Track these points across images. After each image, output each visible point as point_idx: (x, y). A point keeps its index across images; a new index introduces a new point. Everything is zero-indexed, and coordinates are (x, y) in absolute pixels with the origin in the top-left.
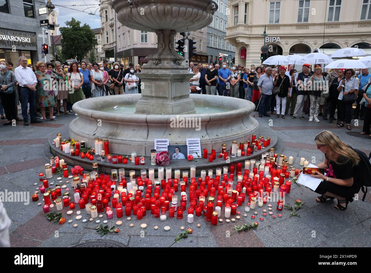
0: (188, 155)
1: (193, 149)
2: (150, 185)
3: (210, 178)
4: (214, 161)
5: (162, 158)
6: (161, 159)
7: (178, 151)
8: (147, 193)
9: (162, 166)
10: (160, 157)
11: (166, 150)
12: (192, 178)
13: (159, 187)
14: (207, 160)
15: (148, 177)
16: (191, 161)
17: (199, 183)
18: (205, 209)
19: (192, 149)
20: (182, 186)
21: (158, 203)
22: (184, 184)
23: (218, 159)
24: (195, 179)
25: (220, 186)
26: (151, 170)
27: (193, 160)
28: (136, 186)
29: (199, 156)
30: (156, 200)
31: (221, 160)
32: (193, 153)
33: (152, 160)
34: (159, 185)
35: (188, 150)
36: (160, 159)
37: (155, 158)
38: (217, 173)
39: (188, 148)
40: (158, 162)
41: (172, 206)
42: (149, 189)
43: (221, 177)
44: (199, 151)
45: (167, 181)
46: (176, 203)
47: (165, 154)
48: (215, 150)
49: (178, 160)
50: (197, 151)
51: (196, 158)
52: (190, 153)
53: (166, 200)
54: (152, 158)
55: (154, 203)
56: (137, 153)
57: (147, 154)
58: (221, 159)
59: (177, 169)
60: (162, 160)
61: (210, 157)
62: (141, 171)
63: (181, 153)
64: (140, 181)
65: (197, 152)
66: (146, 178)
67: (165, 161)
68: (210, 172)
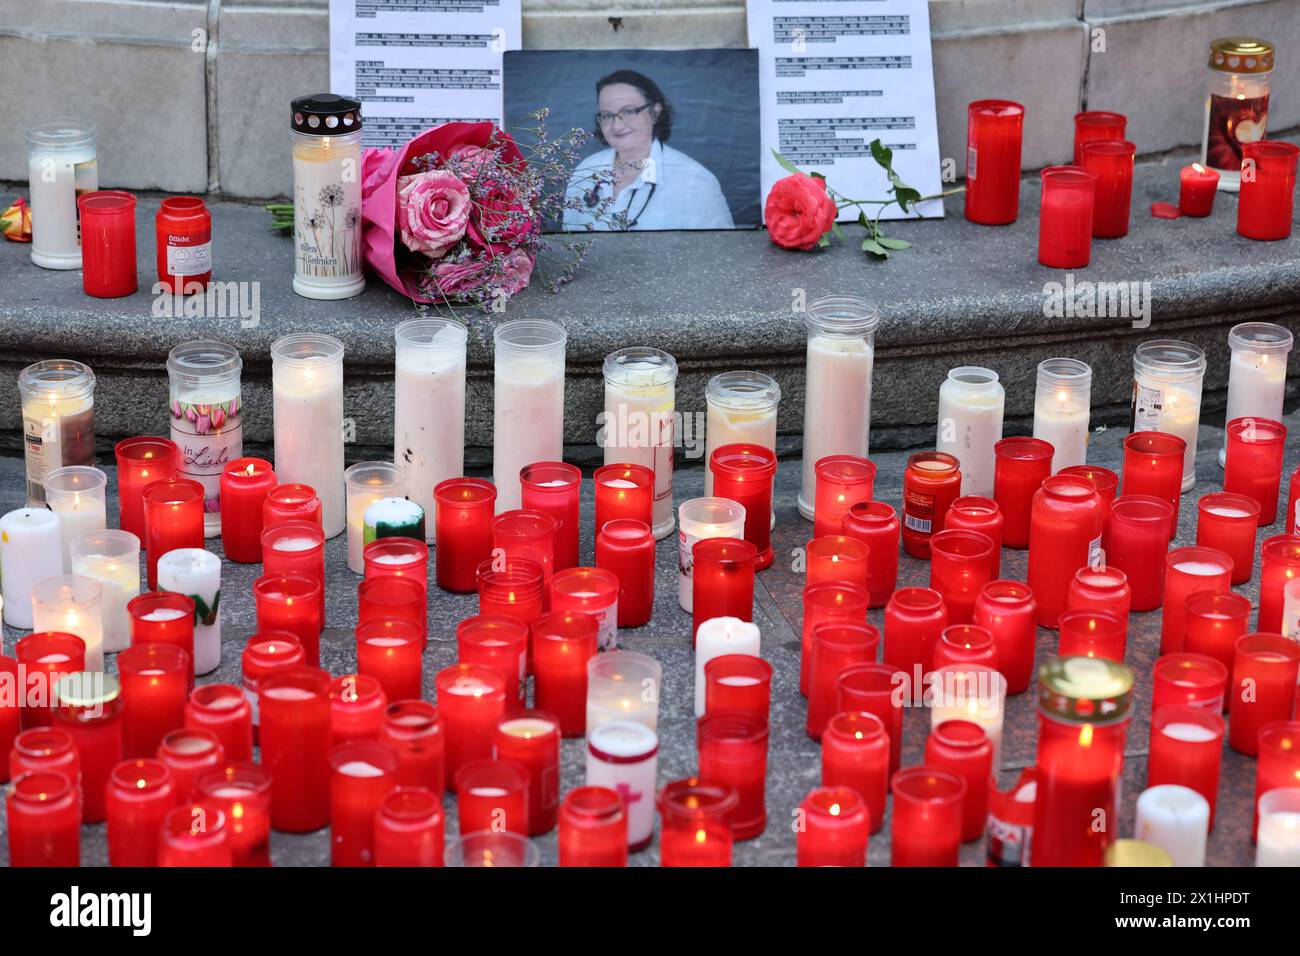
0: (772, 173)
1: (836, 97)
2: (302, 545)
3: (1057, 465)
4: (1102, 252)
5: (445, 203)
6: (431, 221)
7: (643, 123)
8: (268, 628)
9: (442, 305)
10: (416, 190)
11: (486, 105)
12: (829, 467)
13: (407, 559)
14: (1020, 241)
15: (260, 446)
16: (804, 248)
17: (920, 525)
18: (1009, 810)
19: (817, 97)
20: (704, 549)
21: (418, 747)
22: (733, 528)
23: (1162, 233)
24: (867, 474)
25: (1188, 556)
26: (297, 352)
27: (836, 244)
28: (114, 550)
29: (906, 195)
30: (396, 711)
31: (1193, 246)
32: (837, 149)
33: (304, 234)
34: (413, 532)
35: (772, 114)
36: (414, 223)
37: (339, 215)
38: (1142, 400)
39: (770, 82)
40: (383, 254)
41: (601, 776)
42: (289, 590)
43: (1191, 454)
44: (907, 122)
45: (508, 496)
46: (646, 742)
47: (477, 160)
48: (1120, 121)
49: (637, 244)
50: (892, 123)
51: (871, 213)
52: (789, 152)
53: (515, 709)
54: (306, 205)
55: (364, 744)
56: (104, 150)
57: (224, 162)
58: (1193, 228)
59: (634, 349)
60: (436, 239)
61: (1059, 199)
62: (175, 365)
63: (672, 155)
64: (157, 492)
65: (887, 138)
66: (235, 454)
67: (476, 248)
68: (1062, 396)
